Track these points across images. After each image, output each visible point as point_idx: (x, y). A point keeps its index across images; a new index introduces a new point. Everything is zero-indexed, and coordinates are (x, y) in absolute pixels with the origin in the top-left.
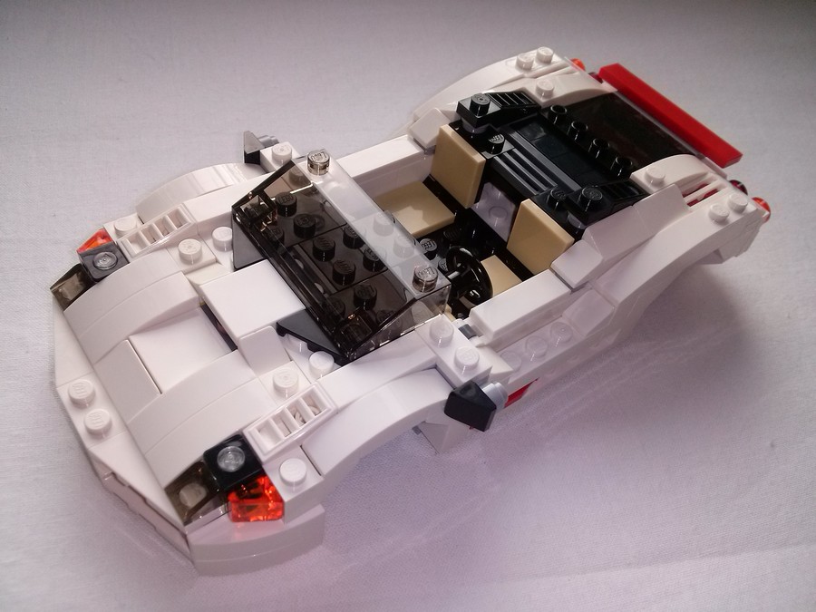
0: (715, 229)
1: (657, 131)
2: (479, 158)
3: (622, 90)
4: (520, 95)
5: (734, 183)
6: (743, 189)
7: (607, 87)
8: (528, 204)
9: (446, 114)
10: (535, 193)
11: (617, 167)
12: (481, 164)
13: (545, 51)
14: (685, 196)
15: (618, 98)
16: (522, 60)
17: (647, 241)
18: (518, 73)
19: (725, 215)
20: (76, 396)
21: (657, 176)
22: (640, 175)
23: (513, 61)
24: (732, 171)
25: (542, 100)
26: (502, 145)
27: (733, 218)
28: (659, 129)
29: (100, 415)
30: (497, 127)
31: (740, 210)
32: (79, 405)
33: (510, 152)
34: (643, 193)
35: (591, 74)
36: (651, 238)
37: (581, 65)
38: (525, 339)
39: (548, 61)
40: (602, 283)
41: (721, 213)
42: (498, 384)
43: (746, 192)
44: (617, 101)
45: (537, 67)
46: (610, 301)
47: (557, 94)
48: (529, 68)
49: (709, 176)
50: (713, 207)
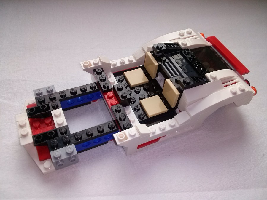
0: (231, 96)
1: (222, 60)
2: (156, 64)
3: (214, 46)
4: (176, 44)
5: (246, 81)
7: (209, 44)
8: (168, 80)
9: (149, 48)
10: (172, 77)
11: (202, 72)
12: (157, 65)
13: (190, 30)
14: (223, 83)
16: (181, 32)
17: (206, 97)
18: (178, 37)
19: (235, 91)
21: (214, 76)
22: (208, 75)
23: (178, 32)
24: (246, 76)
25: (183, 47)
26: (165, 60)
27: (239, 93)
28: (223, 59)
30: (165, 54)
31: (243, 90)
34: (208, 81)
35: (205, 39)
36: (208, 96)
37: (203, 35)
39: (190, 33)
41: (234, 91)
43: (249, 84)
44: (211, 49)
45: (186, 35)
46: (189, 115)
47: (188, 45)
48: (183, 35)
49: (235, 77)
50: (232, 89)
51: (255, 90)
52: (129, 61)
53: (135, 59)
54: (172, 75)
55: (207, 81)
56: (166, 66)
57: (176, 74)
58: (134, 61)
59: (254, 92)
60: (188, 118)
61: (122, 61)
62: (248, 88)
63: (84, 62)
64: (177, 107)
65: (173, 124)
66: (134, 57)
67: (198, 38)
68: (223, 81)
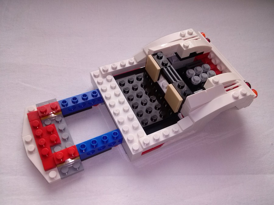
0: (232, 101)
5: (247, 83)
6: (250, 86)
8: (171, 86)
9: (150, 51)
10: (174, 82)
12: (159, 69)
13: (191, 30)
14: (225, 87)
16: (182, 33)
18: (180, 38)
21: (216, 81)
22: (211, 79)
23: (179, 33)
25: (184, 49)
26: (167, 64)
27: (241, 97)
31: (244, 95)
35: (206, 39)
36: (210, 101)
37: (204, 35)
39: (191, 34)
41: (236, 96)
45: (187, 36)
46: (193, 121)
47: (190, 47)
48: (184, 36)
49: (237, 81)
50: (234, 93)
51: (256, 93)
52: (130, 63)
53: (136, 61)
54: (175, 80)
56: (168, 70)
57: (179, 79)
58: (135, 63)
59: (256, 95)
60: (191, 124)
61: (122, 64)
62: (250, 92)
64: (179, 111)
65: (176, 130)
66: (135, 59)
67: (199, 38)
68: (225, 85)
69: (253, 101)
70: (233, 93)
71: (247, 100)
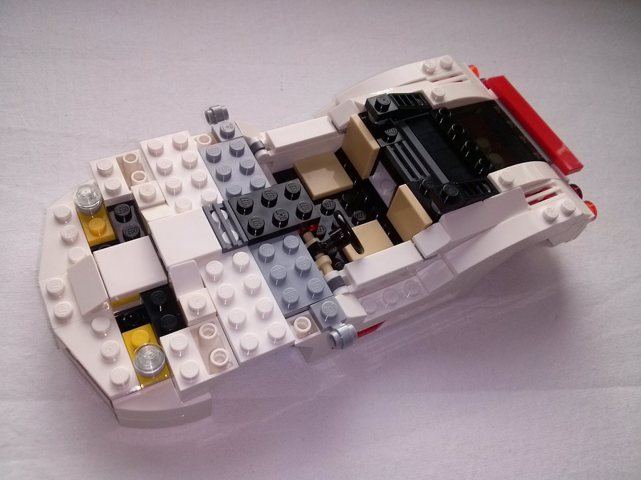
0: (543, 226)
1: (521, 138)
2: (375, 145)
3: (502, 99)
4: (419, 96)
5: (574, 187)
6: (579, 193)
7: (490, 95)
8: (404, 188)
9: (357, 105)
10: (411, 179)
11: (479, 167)
12: (376, 150)
13: (447, 59)
14: (527, 196)
15: (496, 105)
16: (428, 65)
17: (490, 228)
18: (422, 76)
19: (554, 216)
20: (52, 290)
21: (507, 179)
22: (495, 176)
23: (421, 64)
24: (573, 178)
25: (434, 103)
26: (395, 137)
27: (562, 219)
28: (523, 135)
29: (65, 306)
30: (394, 121)
31: (569, 213)
32: (53, 297)
33: (400, 143)
34: (495, 191)
35: (481, 80)
36: (494, 226)
37: (475, 71)
38: (384, 290)
39: (449, 68)
40: (449, 256)
41: (551, 215)
42: (351, 326)
43: (581, 196)
44: (495, 107)
45: (441, 73)
46: (452, 271)
47: (447, 99)
48: (431, 73)
49: (552, 181)
50: (547, 209)
51: (594, 209)
54: (413, 175)
55: (492, 191)
56: (396, 152)
57: (421, 173)
59: (593, 215)
60: (449, 277)
62: (580, 209)
63: (198, 136)
67: (466, 79)
68: (527, 191)
69: (585, 227)
70: (545, 208)
71: (574, 226)
